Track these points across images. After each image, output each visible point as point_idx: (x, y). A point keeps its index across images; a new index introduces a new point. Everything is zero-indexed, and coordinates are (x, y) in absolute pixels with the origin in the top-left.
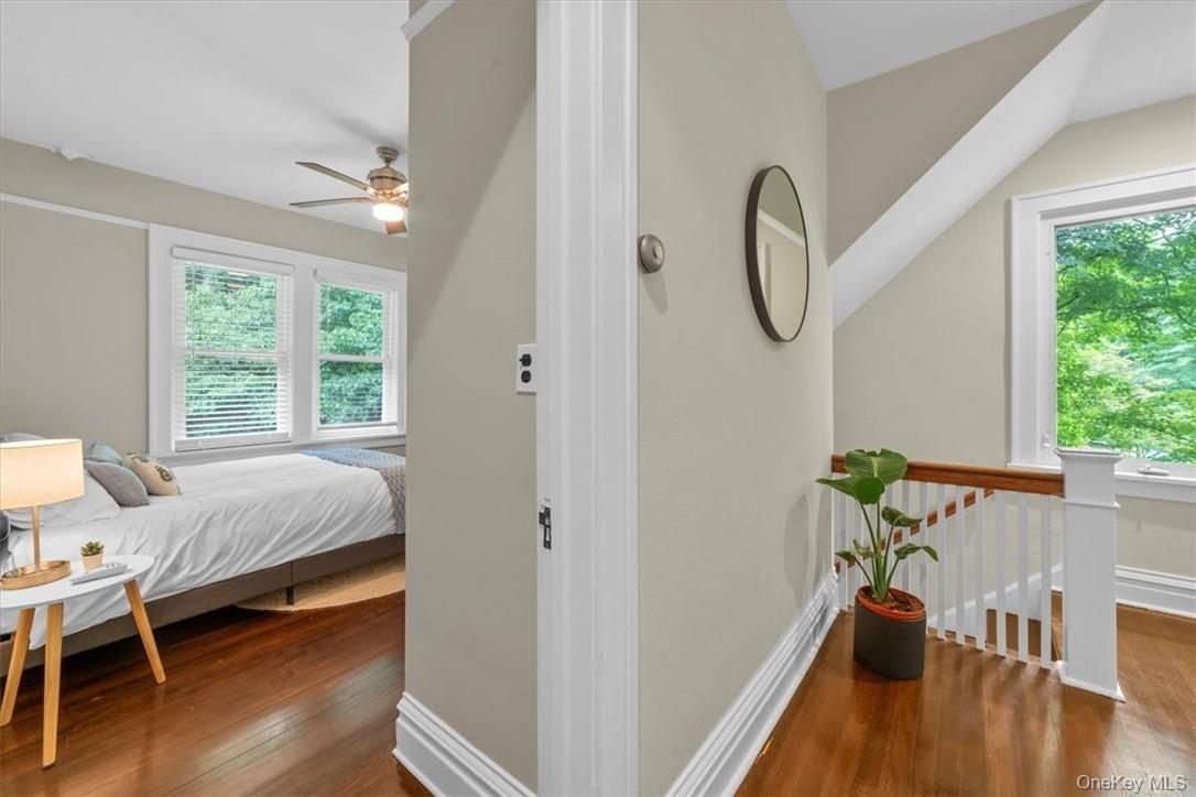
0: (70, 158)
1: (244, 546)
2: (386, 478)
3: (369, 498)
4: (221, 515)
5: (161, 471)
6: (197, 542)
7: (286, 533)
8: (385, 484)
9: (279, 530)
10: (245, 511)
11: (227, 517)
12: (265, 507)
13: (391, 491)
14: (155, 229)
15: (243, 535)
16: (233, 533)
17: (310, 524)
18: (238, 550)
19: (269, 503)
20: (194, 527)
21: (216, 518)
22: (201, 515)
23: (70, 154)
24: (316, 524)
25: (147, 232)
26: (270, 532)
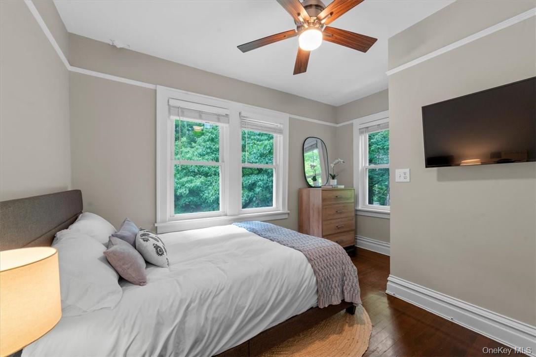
0: (118, 47)
1: (214, 330)
2: (310, 260)
3: (301, 278)
4: (197, 301)
5: (156, 247)
6: (178, 330)
7: (246, 316)
8: (309, 266)
9: (240, 313)
10: (216, 296)
11: (201, 304)
12: (229, 292)
13: (315, 272)
14: (161, 89)
15: (214, 321)
16: (206, 318)
17: (263, 305)
18: (210, 335)
19: (231, 288)
20: (175, 318)
21: (193, 305)
22: (181, 301)
23: (119, 45)
24: (266, 306)
25: (156, 91)
26: (234, 315)
